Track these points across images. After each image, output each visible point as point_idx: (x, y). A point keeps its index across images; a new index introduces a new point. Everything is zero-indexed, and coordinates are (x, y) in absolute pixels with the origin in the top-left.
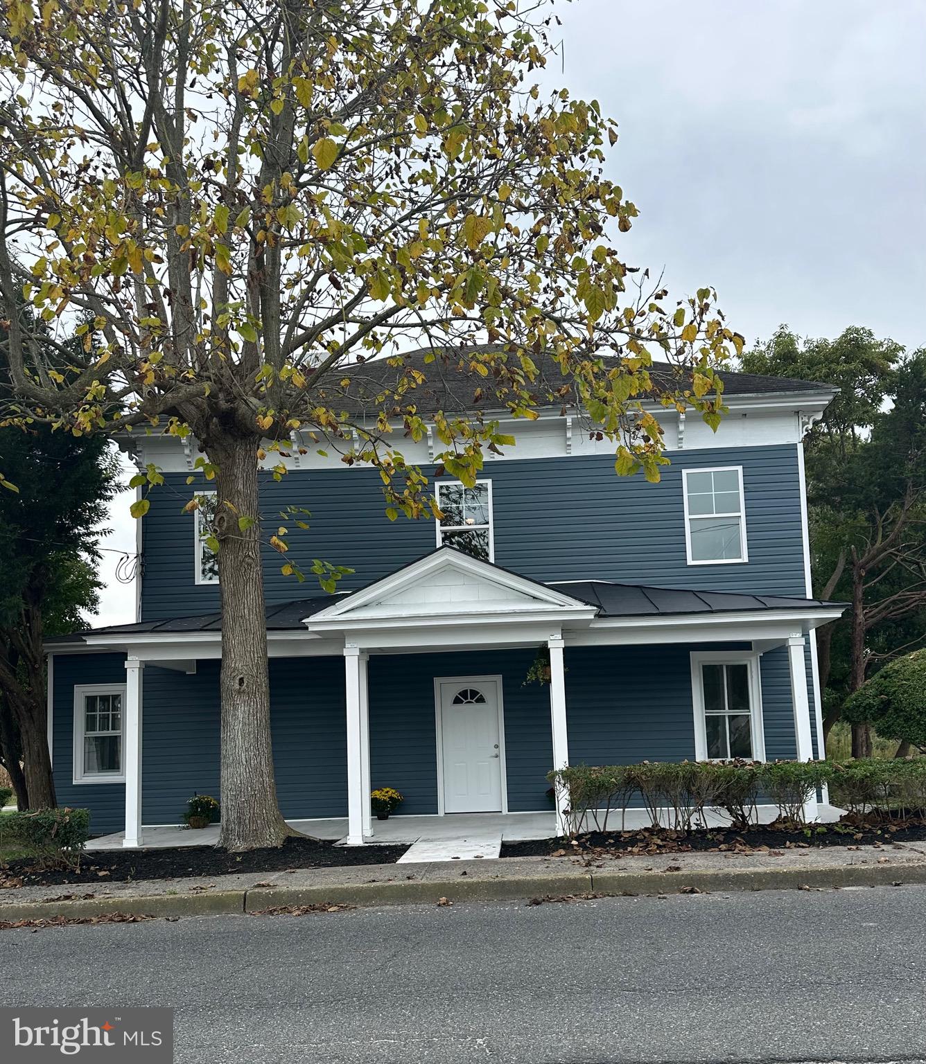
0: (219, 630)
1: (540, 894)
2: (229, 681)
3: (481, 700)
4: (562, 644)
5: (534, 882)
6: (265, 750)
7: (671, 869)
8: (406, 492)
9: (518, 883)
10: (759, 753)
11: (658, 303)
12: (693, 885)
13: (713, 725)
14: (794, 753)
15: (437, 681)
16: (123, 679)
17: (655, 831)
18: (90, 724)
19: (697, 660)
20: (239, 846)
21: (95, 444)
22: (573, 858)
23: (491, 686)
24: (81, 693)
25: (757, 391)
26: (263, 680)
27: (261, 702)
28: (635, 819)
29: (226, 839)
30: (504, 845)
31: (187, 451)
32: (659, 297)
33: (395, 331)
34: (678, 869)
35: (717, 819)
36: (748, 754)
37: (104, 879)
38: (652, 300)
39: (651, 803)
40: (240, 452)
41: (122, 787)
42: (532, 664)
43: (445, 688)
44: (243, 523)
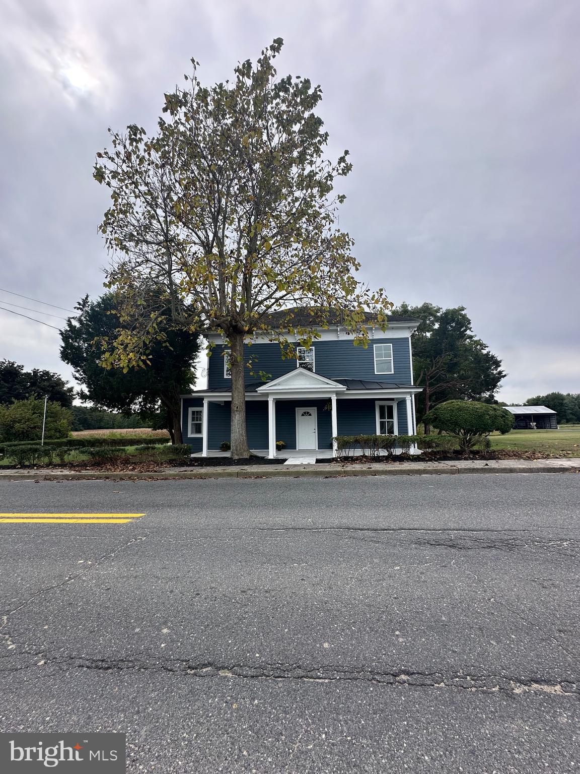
0: (230, 392)
1: (328, 475)
2: (234, 408)
3: (310, 415)
4: (336, 398)
5: (326, 471)
6: (244, 428)
7: (369, 468)
8: (288, 351)
9: (321, 471)
10: (396, 432)
11: (367, 293)
12: (375, 473)
13: (382, 424)
14: (407, 433)
15: (297, 409)
16: (202, 406)
17: (364, 456)
18: (193, 420)
19: (377, 403)
20: (236, 457)
21: (196, 335)
22: (338, 464)
23: (314, 411)
24: (191, 410)
25: (397, 321)
26: (244, 407)
27: (243, 414)
28: (358, 453)
29: (232, 455)
30: (317, 459)
31: (223, 338)
32: (367, 291)
33: (286, 301)
34: (371, 468)
35: (383, 453)
36: (393, 433)
37: (197, 466)
38: (365, 292)
39: (363, 448)
40: (238, 338)
41: (202, 439)
42: (326, 404)
43: (299, 411)
44: (239, 359)
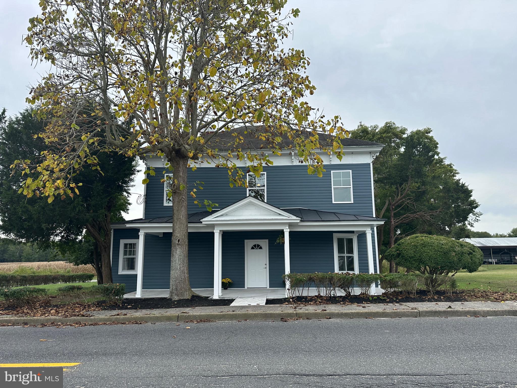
0: (172, 222)
1: (279, 318)
2: (175, 240)
3: (261, 248)
4: (289, 230)
5: (277, 314)
6: (186, 265)
7: (323, 310)
8: (237, 178)
9: (271, 314)
10: (356, 269)
11: (322, 119)
12: (330, 316)
13: (341, 259)
14: (368, 270)
15: (246, 241)
16: (138, 237)
17: (319, 297)
18: (125, 253)
19: (335, 236)
20: (176, 298)
22: (290, 305)
23: (264, 243)
24: (122, 242)
25: (357, 145)
26: (186, 240)
27: (186, 248)
28: (312, 292)
29: (171, 296)
30: (267, 300)
31: (163, 161)
33: (235, 124)
34: (325, 310)
35: (340, 293)
36: (353, 270)
37: (130, 309)
38: (320, 118)
39: (318, 286)
40: (181, 163)
41: (136, 276)
42: (279, 237)
43: (249, 244)
44: (181, 187)
